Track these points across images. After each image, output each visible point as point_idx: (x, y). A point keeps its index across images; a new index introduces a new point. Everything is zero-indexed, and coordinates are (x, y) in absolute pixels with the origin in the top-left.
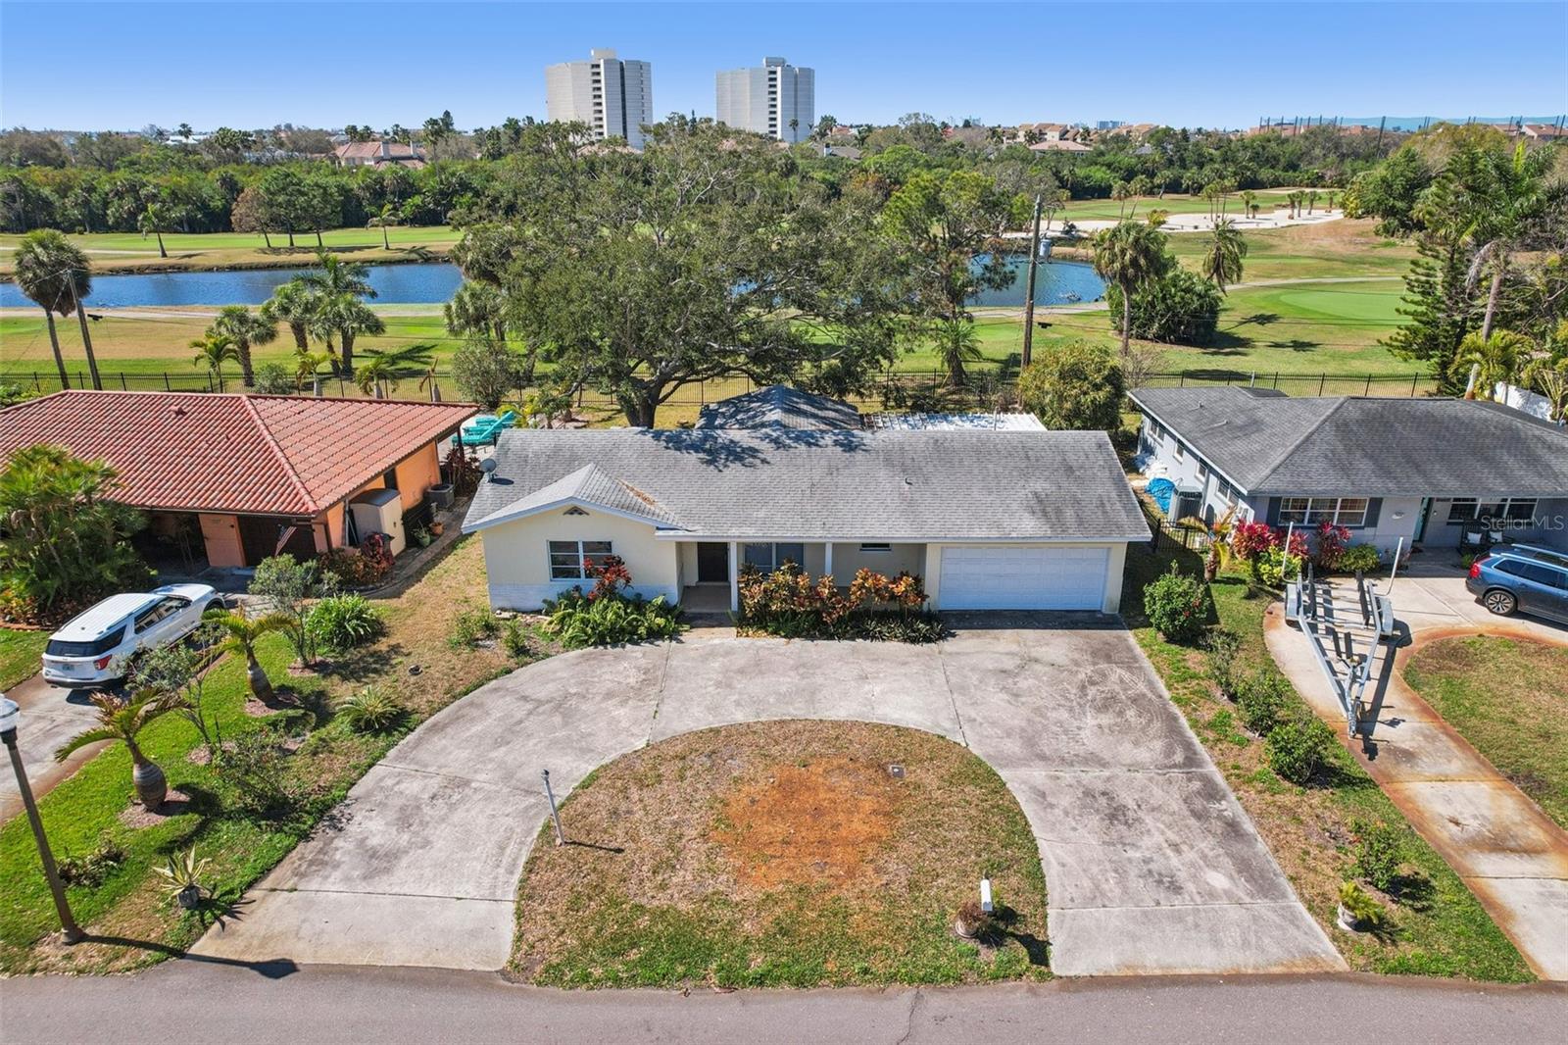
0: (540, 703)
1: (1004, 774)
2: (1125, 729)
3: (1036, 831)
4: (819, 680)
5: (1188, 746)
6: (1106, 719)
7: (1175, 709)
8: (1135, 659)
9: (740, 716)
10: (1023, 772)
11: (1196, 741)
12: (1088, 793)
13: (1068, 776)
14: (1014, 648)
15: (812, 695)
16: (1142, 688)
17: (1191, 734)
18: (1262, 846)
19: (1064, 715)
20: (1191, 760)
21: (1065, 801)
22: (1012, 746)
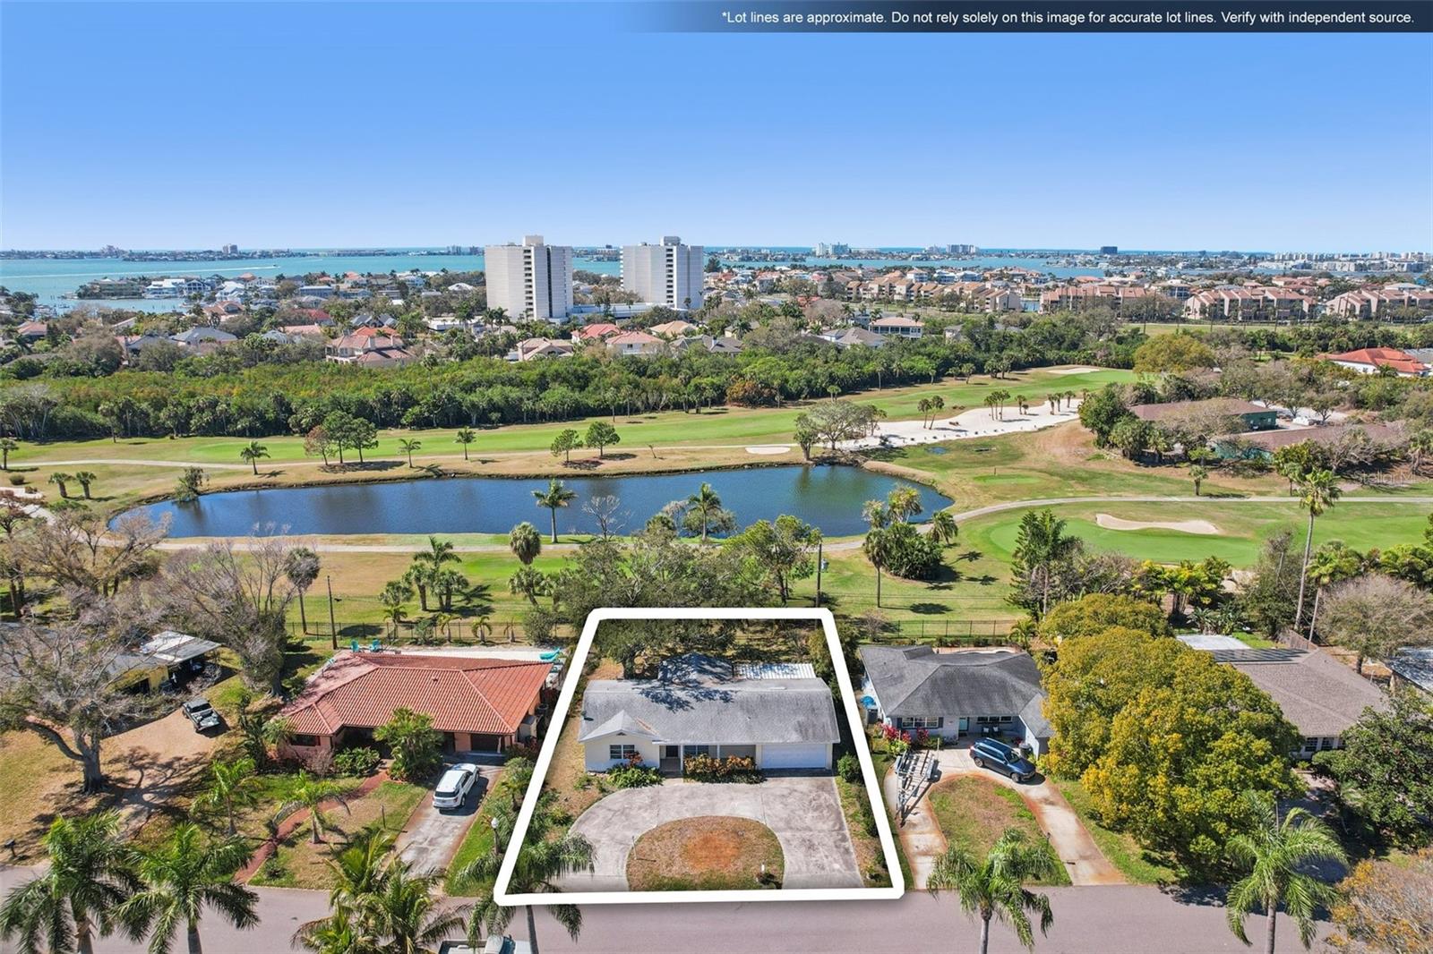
0: (616, 812)
1: (777, 834)
2: (821, 818)
3: (784, 853)
4: (715, 800)
5: (841, 823)
6: (816, 814)
7: (842, 810)
8: (833, 789)
9: (688, 815)
10: (783, 833)
11: (845, 821)
12: (804, 840)
13: (798, 834)
14: (788, 785)
15: (713, 806)
16: (832, 801)
17: (844, 819)
18: (854, 856)
19: (801, 813)
20: (841, 828)
21: (795, 843)
22: (782, 825)
